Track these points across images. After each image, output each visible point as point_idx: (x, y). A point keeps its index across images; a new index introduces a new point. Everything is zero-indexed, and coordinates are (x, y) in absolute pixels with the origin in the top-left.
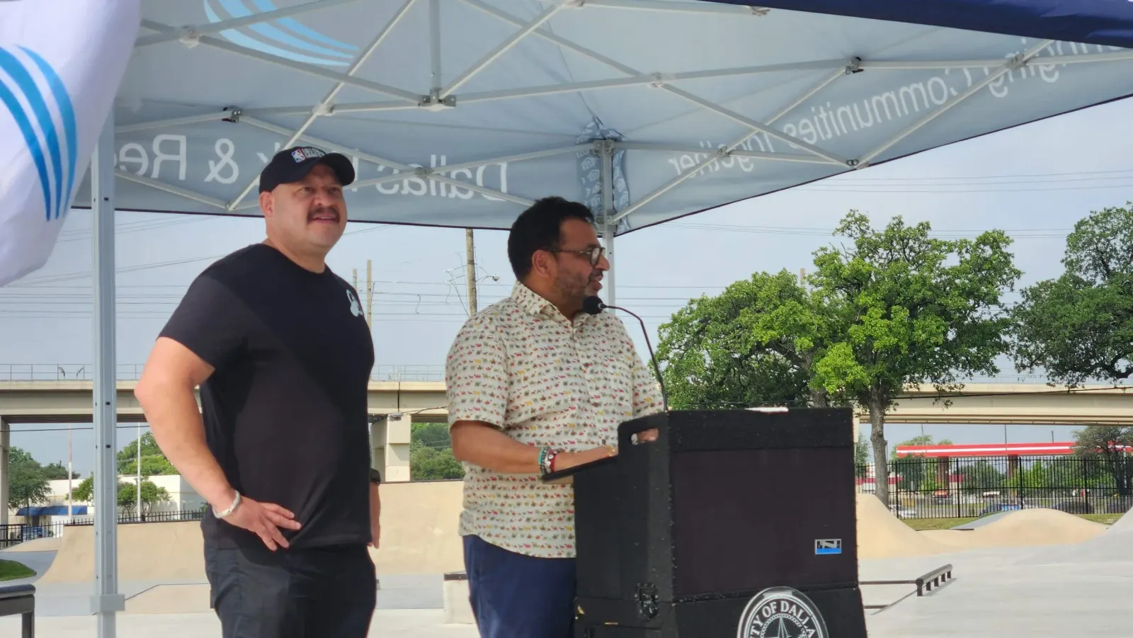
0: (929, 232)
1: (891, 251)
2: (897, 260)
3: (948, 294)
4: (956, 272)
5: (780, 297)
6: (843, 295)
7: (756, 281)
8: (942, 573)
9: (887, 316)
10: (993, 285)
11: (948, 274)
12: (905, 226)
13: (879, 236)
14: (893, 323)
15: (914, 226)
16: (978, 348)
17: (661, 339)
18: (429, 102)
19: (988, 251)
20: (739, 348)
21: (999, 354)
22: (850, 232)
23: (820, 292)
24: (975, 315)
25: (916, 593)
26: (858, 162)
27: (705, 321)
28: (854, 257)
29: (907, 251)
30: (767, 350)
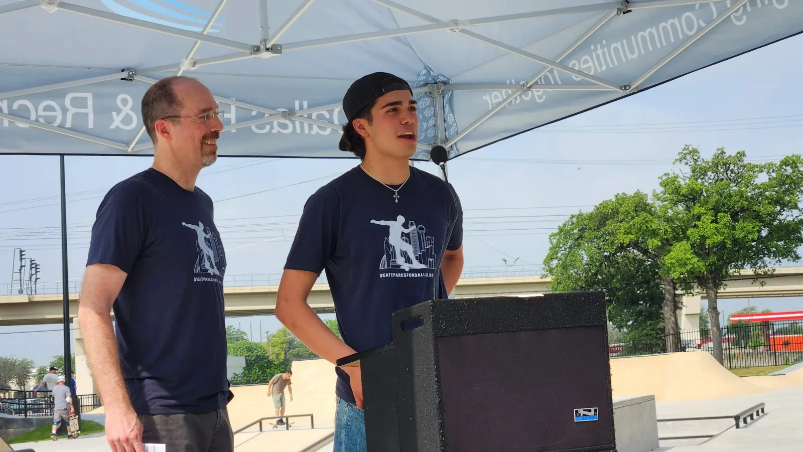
0: (744, 159)
1: (717, 173)
2: (722, 179)
3: (760, 203)
4: (765, 187)
5: (636, 211)
6: (683, 207)
7: (618, 200)
8: (757, 409)
9: (715, 221)
10: (793, 195)
11: (759, 188)
12: (727, 155)
13: (707, 163)
14: (719, 226)
15: (734, 154)
16: (785, 241)
17: (552, 244)
18: (259, 51)
19: (789, 170)
20: (607, 249)
21: (800, 245)
22: (686, 161)
23: (665, 205)
24: (781, 217)
25: (735, 427)
26: (630, 87)
27: (582, 230)
28: (690, 179)
29: (729, 172)
30: (628, 249)
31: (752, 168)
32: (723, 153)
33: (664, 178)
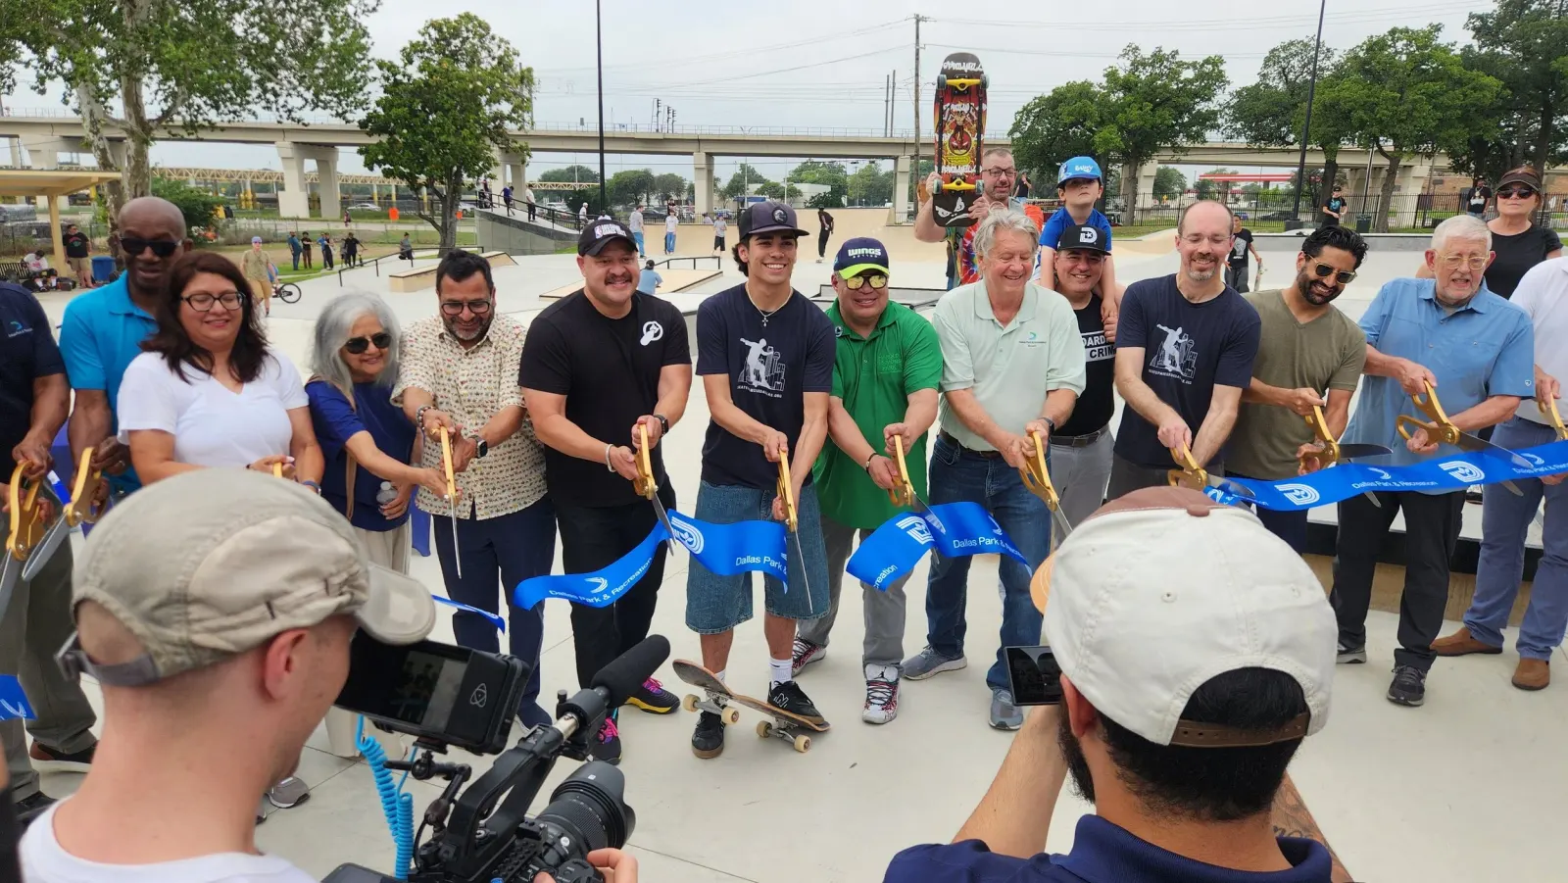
0: (1177, 57)
1: (1152, 67)
2: (1156, 73)
3: (1183, 95)
4: (1190, 81)
5: (1081, 96)
6: (1120, 95)
9: (1140, 108)
10: (1211, 89)
11: (1184, 82)
12: (1163, 53)
13: (1146, 58)
14: (1143, 113)
15: (1169, 53)
16: (1198, 127)
22: (1128, 56)
23: (1107, 93)
24: (1200, 107)
27: (1042, 109)
28: (1128, 71)
29: (1163, 67)
31: (1181, 64)
32: (1160, 51)
33: (1110, 70)
